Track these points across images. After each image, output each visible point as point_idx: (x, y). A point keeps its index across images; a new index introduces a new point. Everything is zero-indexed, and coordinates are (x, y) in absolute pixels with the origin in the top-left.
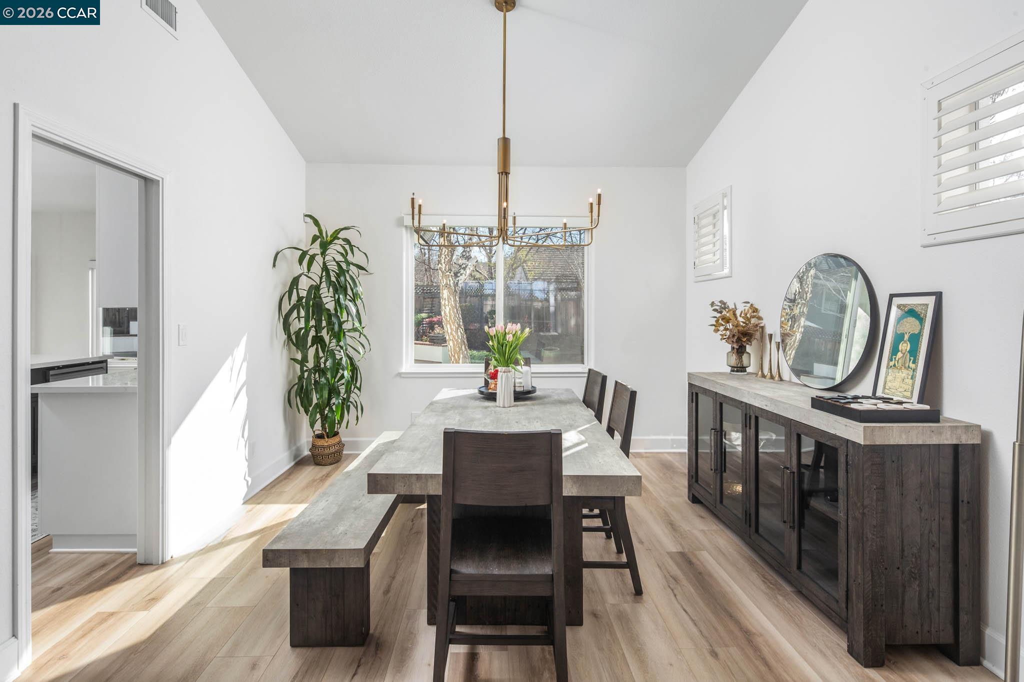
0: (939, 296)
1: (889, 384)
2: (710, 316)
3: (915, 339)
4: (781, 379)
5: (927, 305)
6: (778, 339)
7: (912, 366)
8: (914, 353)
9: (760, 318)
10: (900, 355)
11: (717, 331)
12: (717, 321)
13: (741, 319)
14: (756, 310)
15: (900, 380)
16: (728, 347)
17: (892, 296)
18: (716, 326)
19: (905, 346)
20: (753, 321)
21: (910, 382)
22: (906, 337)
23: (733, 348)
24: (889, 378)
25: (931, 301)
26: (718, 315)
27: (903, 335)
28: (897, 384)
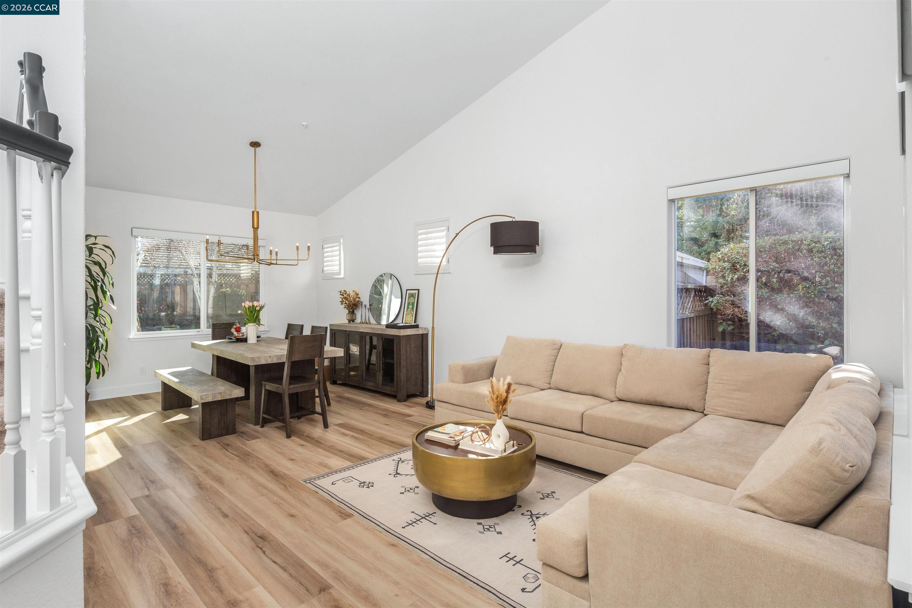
0: (419, 290)
1: (406, 319)
2: (339, 298)
3: (413, 304)
4: (370, 324)
5: (416, 293)
6: (368, 306)
7: (412, 312)
8: (413, 308)
9: (359, 298)
10: (409, 309)
11: (342, 304)
12: (342, 299)
13: (352, 299)
14: (358, 294)
15: (409, 317)
16: (347, 311)
17: (407, 290)
18: (342, 302)
19: (410, 307)
20: (357, 299)
21: (412, 318)
22: (411, 304)
23: (349, 312)
24: (407, 317)
25: (417, 292)
26: (342, 297)
27: (410, 303)
28: (409, 319)
